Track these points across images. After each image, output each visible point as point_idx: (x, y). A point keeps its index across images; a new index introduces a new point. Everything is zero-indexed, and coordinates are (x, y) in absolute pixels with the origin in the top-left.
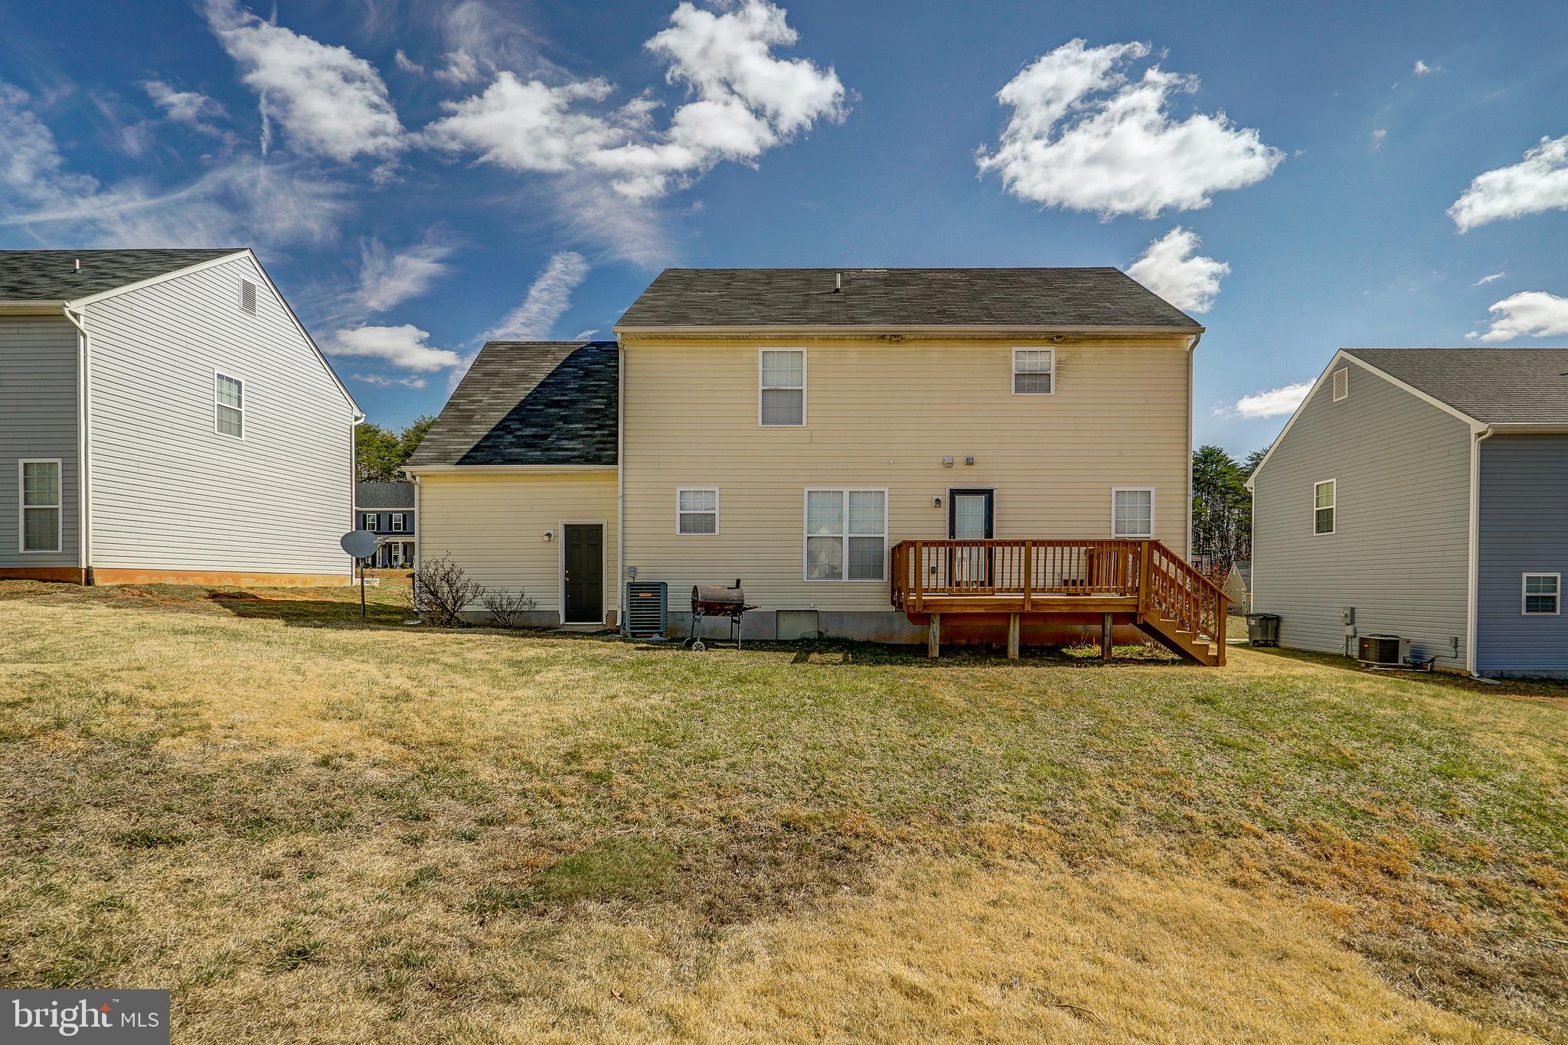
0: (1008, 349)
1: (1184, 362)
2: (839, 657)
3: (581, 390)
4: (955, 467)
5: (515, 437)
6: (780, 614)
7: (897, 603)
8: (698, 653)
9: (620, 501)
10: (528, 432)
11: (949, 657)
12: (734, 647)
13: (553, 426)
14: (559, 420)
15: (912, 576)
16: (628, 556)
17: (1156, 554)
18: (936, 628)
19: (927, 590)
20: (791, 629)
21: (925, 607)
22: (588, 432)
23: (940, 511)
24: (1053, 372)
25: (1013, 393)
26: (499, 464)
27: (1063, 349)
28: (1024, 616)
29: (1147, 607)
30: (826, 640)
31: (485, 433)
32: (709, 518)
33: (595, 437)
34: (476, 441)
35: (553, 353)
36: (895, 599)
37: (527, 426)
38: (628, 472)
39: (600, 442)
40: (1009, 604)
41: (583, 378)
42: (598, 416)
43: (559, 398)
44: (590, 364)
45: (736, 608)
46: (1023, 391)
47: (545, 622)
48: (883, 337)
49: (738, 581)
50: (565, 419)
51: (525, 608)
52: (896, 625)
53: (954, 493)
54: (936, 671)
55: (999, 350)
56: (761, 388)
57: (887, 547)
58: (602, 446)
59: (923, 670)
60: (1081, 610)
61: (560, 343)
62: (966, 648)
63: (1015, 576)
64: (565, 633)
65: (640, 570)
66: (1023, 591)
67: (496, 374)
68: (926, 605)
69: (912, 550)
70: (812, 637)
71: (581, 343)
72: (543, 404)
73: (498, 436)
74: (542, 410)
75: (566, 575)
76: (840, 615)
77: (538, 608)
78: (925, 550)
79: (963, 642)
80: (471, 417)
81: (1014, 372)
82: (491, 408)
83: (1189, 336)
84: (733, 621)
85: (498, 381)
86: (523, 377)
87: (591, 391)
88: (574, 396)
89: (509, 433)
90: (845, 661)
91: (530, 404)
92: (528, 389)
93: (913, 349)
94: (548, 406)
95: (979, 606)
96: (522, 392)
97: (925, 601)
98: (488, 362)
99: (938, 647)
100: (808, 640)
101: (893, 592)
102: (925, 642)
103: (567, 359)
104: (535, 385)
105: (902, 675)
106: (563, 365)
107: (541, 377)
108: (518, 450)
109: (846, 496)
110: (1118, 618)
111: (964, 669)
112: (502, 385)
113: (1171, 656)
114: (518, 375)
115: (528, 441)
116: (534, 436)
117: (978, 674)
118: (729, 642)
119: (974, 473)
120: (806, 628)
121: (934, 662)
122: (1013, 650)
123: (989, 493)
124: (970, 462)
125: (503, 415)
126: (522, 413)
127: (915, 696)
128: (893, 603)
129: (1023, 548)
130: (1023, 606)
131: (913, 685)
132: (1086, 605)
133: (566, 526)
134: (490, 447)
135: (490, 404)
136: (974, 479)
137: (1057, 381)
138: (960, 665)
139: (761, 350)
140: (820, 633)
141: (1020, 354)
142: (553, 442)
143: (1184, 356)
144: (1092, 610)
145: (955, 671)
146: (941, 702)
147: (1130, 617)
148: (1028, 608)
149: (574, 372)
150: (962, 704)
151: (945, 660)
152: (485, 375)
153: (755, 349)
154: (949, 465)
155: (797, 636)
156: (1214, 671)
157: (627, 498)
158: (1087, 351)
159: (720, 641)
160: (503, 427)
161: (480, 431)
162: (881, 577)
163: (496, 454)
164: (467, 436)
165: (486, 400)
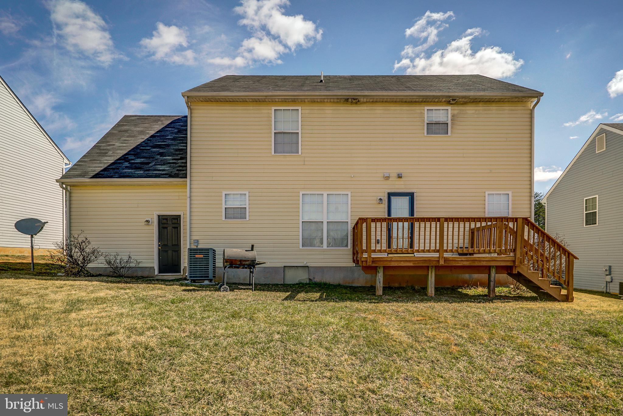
0: (422, 108)
1: (529, 116)
2: (318, 295)
3: (174, 139)
4: (391, 179)
5: (130, 163)
6: (286, 268)
7: (356, 261)
8: (225, 293)
9: (188, 200)
10: (138, 161)
11: (389, 295)
12: (250, 289)
13: (153, 158)
14: (158, 154)
15: (364, 241)
16: (193, 233)
17: (526, 228)
18: (380, 276)
19: (374, 251)
20: (292, 277)
21: (373, 262)
22: (174, 161)
23: (382, 206)
24: (449, 122)
25: (426, 134)
26: (117, 178)
27: (456, 108)
28: (438, 268)
29: (522, 262)
30: (314, 284)
31: (113, 161)
32: (243, 210)
33: (178, 163)
34: (106, 165)
35: (162, 121)
36: (355, 258)
37: (138, 158)
38: (193, 182)
39: (180, 166)
40: (429, 260)
41: (176, 133)
42: (181, 153)
43: (160, 143)
44: (182, 126)
45: (251, 264)
46: (432, 134)
47: (146, 274)
48: (347, 100)
49: (253, 246)
50: (161, 154)
51: (132, 265)
52: (356, 275)
53: (390, 195)
54: (383, 306)
55: (417, 109)
56: (273, 131)
57: (350, 227)
58: (181, 168)
59: (371, 306)
60: (477, 264)
61: (167, 116)
62: (399, 288)
63: (433, 241)
64: (157, 280)
65: (200, 242)
66: (438, 251)
67: (126, 131)
68: (374, 260)
69: (364, 225)
70: (305, 282)
71: (179, 116)
72: (150, 146)
73: (120, 163)
74: (149, 150)
75: (159, 246)
76: (321, 269)
77: (141, 265)
78: (373, 224)
79: (397, 285)
80: (106, 153)
81: (426, 122)
82: (120, 148)
83: (533, 99)
84: (251, 272)
85: (127, 134)
86: (142, 133)
87: (179, 140)
88: (170, 142)
89: (127, 161)
90: (321, 299)
91: (143, 146)
92: (143, 139)
93: (365, 108)
94: (154, 147)
95: (410, 261)
96: (140, 139)
97: (373, 258)
98: (123, 125)
99: (382, 289)
100: (303, 284)
101: (354, 254)
102: (374, 285)
103: (169, 124)
104: (148, 136)
105: (358, 310)
106: (166, 127)
107: (152, 133)
108: (130, 171)
109: (325, 196)
110: (500, 269)
111: (401, 304)
112: (128, 137)
113: (531, 294)
114: (138, 131)
115: (137, 165)
116: (141, 163)
117: (411, 309)
118: (247, 285)
119: (402, 183)
120: (302, 277)
121: (380, 300)
122: (431, 290)
123: (411, 195)
124: (400, 176)
125: (125, 152)
126: (136, 151)
127: (366, 330)
128: (354, 261)
129: (438, 223)
130: (438, 261)
131: (365, 318)
132: (480, 261)
133: (159, 216)
134: (113, 169)
135: (120, 146)
136: (403, 187)
137: (452, 127)
138: (397, 301)
139: (274, 108)
140: (310, 279)
141: (430, 112)
142: (151, 167)
143: (529, 112)
144: (484, 264)
145: (394, 306)
146: (388, 336)
147: (508, 269)
148: (442, 263)
149: (172, 130)
150: (405, 338)
151: (387, 297)
152: (120, 131)
153: (269, 108)
154: (387, 178)
155: (297, 281)
156: (565, 305)
157: (193, 198)
158: (470, 110)
159: (242, 284)
160: (124, 158)
161: (110, 160)
162: (347, 246)
163: (116, 172)
164: (101, 163)
165: (118, 144)
